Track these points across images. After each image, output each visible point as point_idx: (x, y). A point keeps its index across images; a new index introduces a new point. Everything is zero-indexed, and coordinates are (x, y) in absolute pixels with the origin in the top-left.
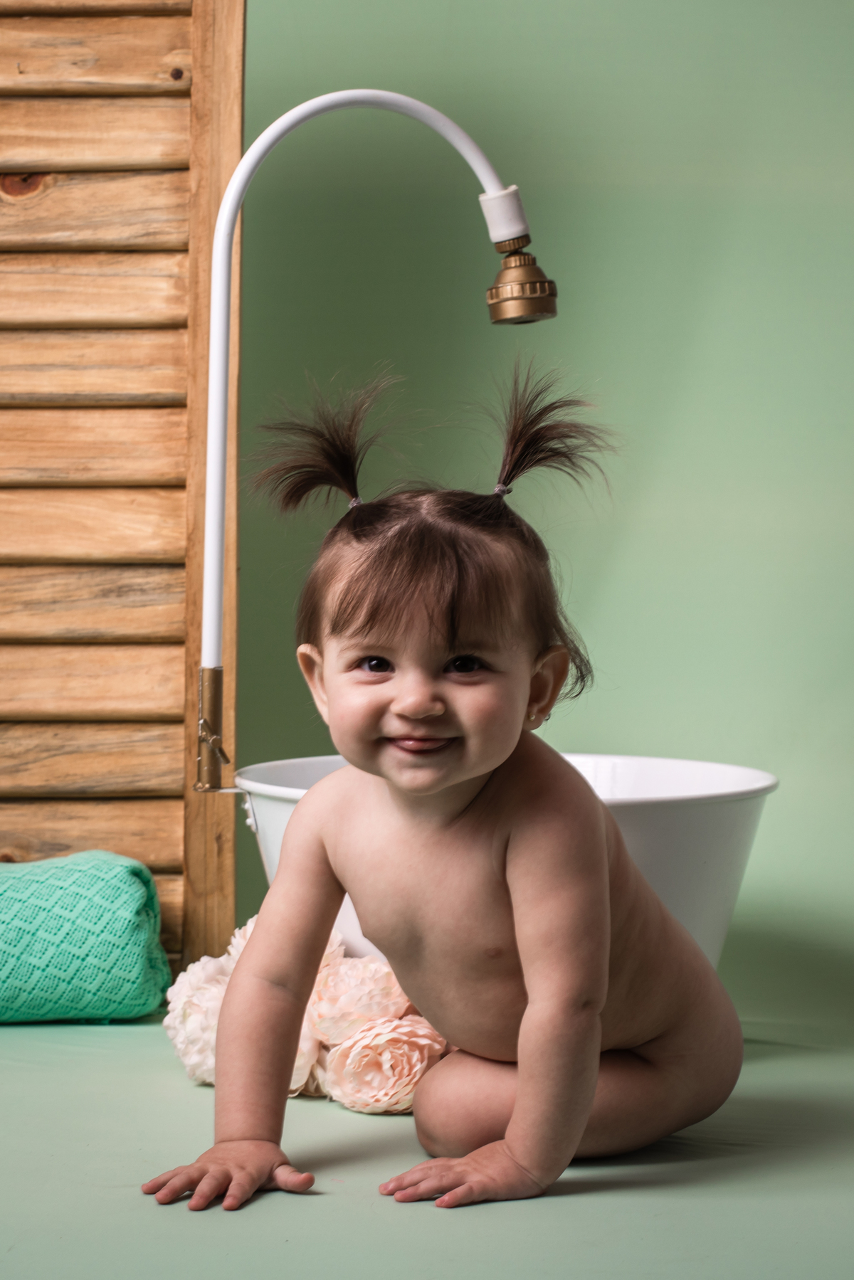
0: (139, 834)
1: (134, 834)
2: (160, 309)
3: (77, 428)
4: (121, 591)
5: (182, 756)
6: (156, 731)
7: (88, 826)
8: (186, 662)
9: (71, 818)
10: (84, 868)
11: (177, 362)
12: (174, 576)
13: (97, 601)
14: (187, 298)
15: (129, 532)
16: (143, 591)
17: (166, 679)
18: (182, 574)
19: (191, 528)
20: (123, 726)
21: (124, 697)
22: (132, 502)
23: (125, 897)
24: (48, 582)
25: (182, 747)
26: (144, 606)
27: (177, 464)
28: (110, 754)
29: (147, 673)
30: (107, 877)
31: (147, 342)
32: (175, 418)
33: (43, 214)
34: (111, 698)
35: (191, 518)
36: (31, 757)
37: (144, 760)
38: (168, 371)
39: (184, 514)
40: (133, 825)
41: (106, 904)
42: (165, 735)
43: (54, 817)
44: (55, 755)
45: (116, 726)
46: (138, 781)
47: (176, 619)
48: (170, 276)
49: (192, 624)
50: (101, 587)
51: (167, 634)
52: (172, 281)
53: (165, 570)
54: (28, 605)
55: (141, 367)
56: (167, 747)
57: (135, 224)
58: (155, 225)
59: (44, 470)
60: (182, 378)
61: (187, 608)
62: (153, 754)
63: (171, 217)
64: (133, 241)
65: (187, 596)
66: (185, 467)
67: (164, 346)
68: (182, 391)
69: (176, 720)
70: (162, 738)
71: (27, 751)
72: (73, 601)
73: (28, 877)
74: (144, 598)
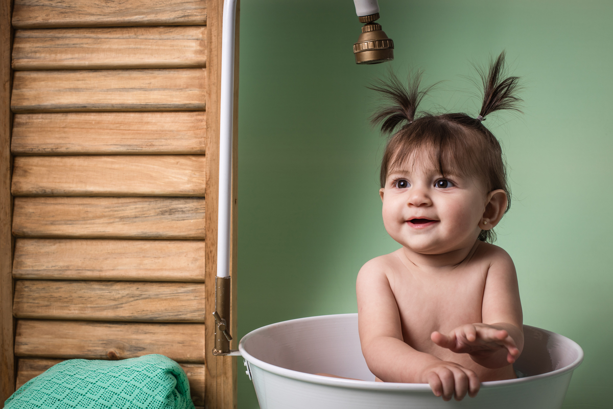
0: (182, 343)
1: (179, 343)
2: (191, 57)
3: (147, 123)
4: (171, 212)
5: (204, 301)
6: (191, 287)
7: (155, 337)
8: (205, 251)
9: (146, 333)
10: (140, 370)
11: (201, 86)
12: (200, 204)
13: (159, 217)
14: (206, 51)
15: (175, 180)
16: (183, 212)
17: (196, 260)
18: (203, 202)
19: (208, 177)
20: (173, 284)
21: (173, 269)
22: (177, 163)
23: (161, 388)
24: (133, 206)
25: (204, 297)
26: (184, 220)
27: (200, 143)
28: (166, 300)
29: (185, 256)
30: (152, 376)
31: (185, 75)
32: (200, 117)
33: (129, 6)
34: (166, 270)
35: (208, 172)
36: (124, 300)
37: (184, 303)
38: (196, 92)
39: (205, 170)
40: (179, 338)
41: (150, 392)
42: (195, 290)
43: (137, 333)
44: (137, 300)
45: (170, 284)
46: (180, 315)
47: (200, 228)
48: (197, 39)
49: (209, 231)
50: (161, 209)
51: (195, 235)
52: (198, 42)
53: (195, 200)
54: (122, 218)
55: (181, 89)
56: (196, 297)
57: (178, 11)
58: (189, 11)
59: (130, 145)
60: (204, 96)
61: (206, 222)
62: (188, 300)
63: (198, 7)
64: (176, 20)
65: (206, 215)
66: (205, 144)
67: (194, 78)
68: (203, 103)
69: (201, 282)
70: (193, 291)
71: (123, 297)
72: (146, 217)
73: (110, 374)
74: (183, 215)
